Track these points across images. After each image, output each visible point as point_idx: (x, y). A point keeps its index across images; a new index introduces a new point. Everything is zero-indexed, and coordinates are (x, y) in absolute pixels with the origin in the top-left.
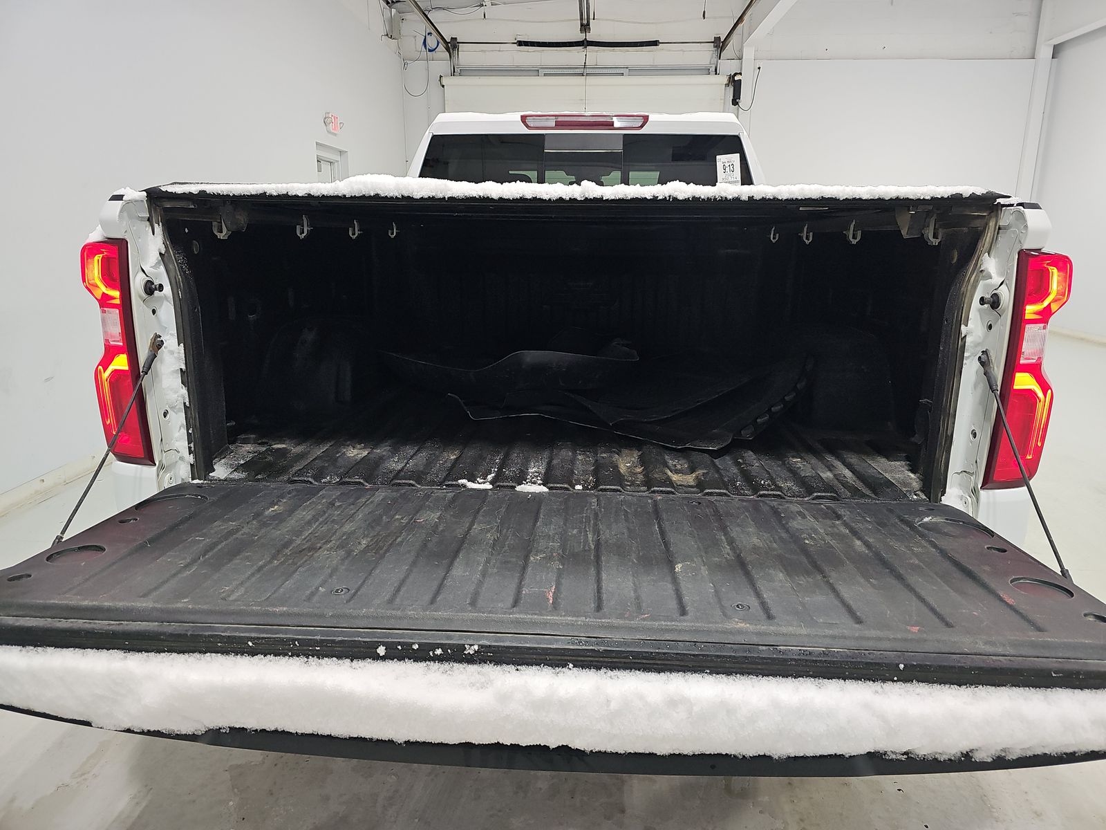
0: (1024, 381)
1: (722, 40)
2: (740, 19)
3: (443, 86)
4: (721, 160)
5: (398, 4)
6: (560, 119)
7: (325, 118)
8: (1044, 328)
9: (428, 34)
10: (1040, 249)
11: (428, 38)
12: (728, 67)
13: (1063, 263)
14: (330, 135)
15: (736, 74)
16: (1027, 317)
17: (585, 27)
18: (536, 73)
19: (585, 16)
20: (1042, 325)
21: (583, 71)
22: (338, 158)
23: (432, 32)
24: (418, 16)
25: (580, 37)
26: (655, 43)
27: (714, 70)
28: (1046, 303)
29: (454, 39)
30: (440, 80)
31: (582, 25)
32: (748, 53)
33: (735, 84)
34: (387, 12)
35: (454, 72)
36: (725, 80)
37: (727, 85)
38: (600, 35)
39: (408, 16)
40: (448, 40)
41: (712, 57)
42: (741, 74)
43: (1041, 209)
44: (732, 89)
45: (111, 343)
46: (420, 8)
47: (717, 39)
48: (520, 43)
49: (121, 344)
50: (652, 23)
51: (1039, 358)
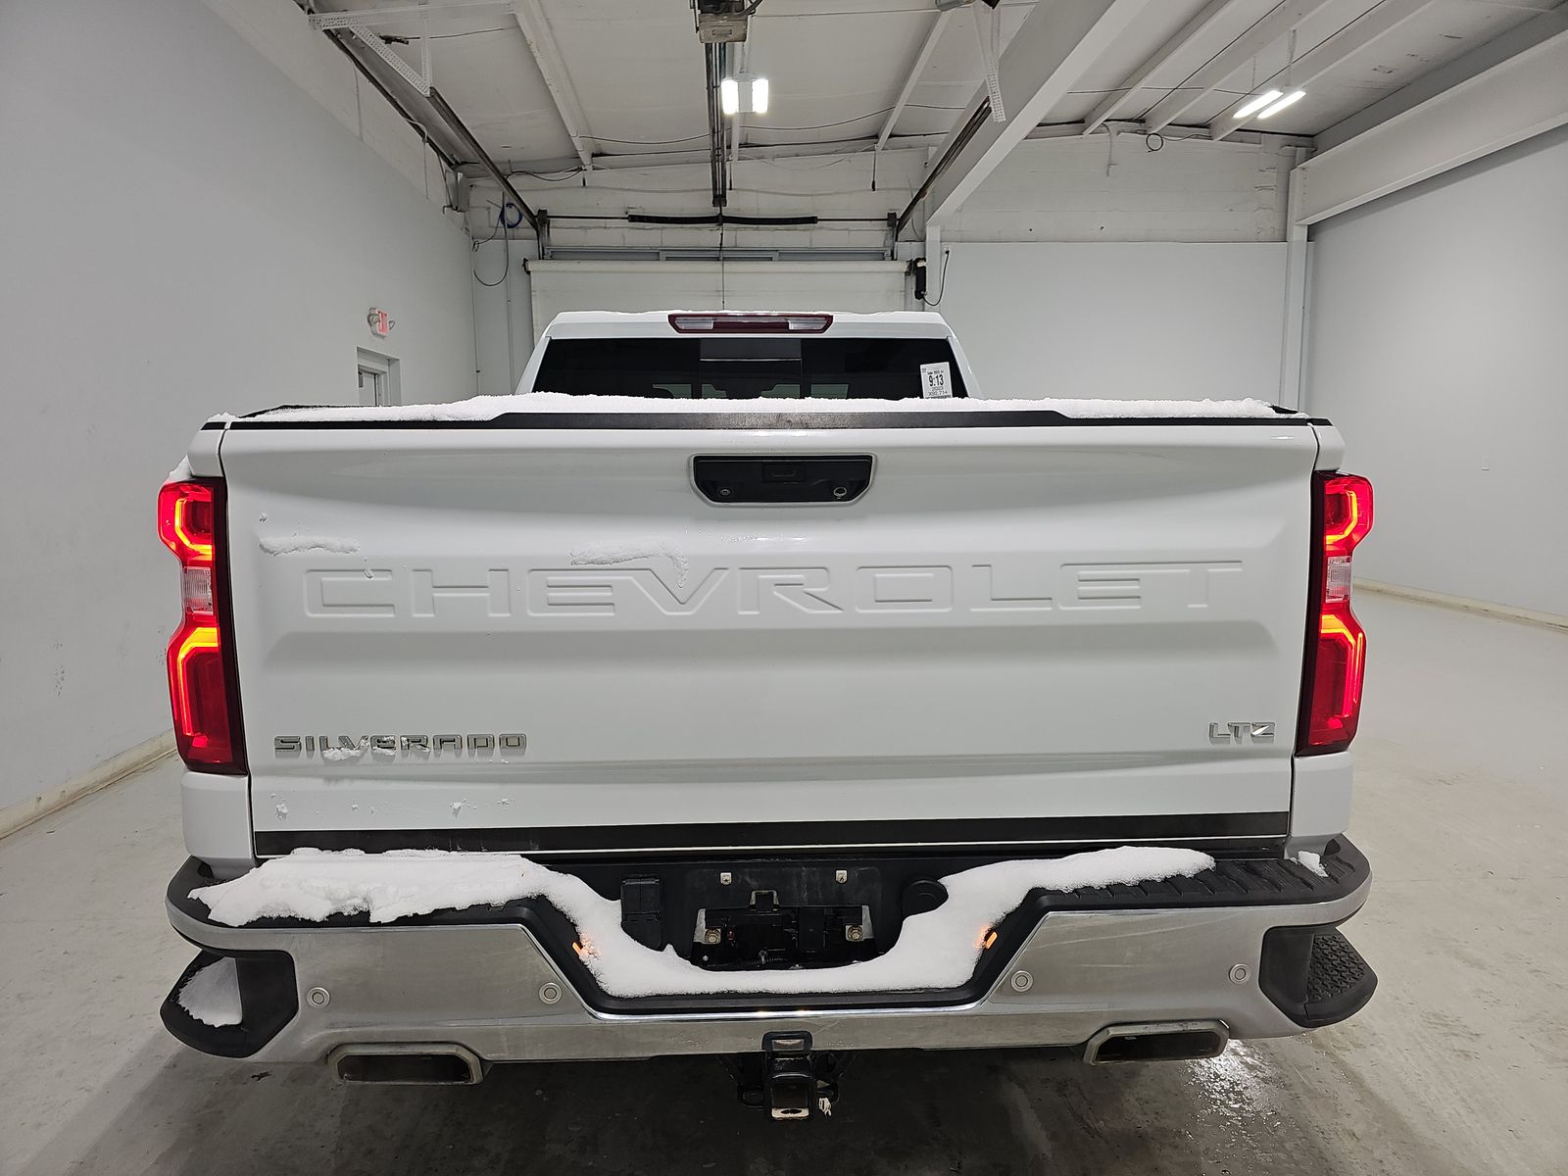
0: (1331, 624)
1: (899, 216)
2: (922, 193)
3: (529, 273)
4: (926, 370)
5: (465, 166)
6: (720, 320)
7: (370, 315)
8: (1348, 561)
9: (507, 205)
10: (1335, 471)
11: (508, 211)
12: (907, 250)
13: (1362, 485)
14: (375, 338)
15: (918, 260)
16: (1329, 548)
17: (719, 199)
18: (655, 257)
19: (720, 185)
20: (1345, 557)
21: (719, 255)
22: (385, 368)
23: (515, 203)
24: (494, 183)
25: (714, 211)
26: (813, 220)
27: (890, 254)
28: (1347, 532)
29: (542, 212)
30: (524, 265)
31: (715, 196)
32: (933, 234)
33: (917, 273)
34: (451, 176)
35: (543, 254)
36: (904, 267)
37: (907, 274)
38: (738, 210)
39: (480, 182)
40: (535, 214)
41: (886, 239)
42: (924, 259)
43: (1331, 425)
44: (914, 279)
45: (195, 612)
46: (498, 171)
47: (891, 217)
48: (633, 219)
49: (212, 613)
50: (807, 195)
51: (1346, 597)
